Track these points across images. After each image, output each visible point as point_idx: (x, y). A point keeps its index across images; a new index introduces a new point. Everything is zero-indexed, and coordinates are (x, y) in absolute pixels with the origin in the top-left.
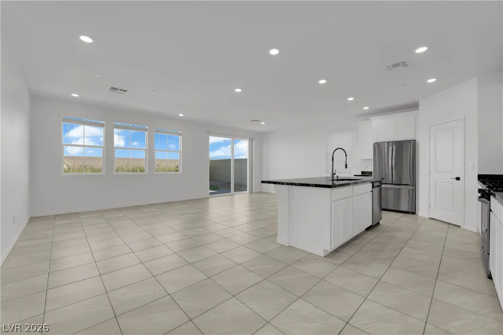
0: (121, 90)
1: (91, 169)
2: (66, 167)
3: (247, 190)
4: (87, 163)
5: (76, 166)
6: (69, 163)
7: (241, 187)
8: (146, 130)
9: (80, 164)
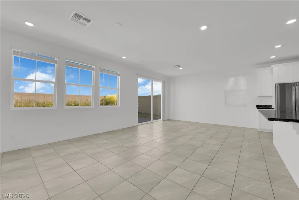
0: (85, 19)
3: (161, 119)
5: (23, 101)
7: (157, 117)
8: (93, 69)
9: (27, 99)
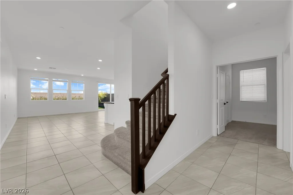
1: (44, 98)
2: (32, 98)
4: (42, 96)
5: (37, 97)
6: (33, 96)
